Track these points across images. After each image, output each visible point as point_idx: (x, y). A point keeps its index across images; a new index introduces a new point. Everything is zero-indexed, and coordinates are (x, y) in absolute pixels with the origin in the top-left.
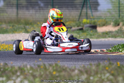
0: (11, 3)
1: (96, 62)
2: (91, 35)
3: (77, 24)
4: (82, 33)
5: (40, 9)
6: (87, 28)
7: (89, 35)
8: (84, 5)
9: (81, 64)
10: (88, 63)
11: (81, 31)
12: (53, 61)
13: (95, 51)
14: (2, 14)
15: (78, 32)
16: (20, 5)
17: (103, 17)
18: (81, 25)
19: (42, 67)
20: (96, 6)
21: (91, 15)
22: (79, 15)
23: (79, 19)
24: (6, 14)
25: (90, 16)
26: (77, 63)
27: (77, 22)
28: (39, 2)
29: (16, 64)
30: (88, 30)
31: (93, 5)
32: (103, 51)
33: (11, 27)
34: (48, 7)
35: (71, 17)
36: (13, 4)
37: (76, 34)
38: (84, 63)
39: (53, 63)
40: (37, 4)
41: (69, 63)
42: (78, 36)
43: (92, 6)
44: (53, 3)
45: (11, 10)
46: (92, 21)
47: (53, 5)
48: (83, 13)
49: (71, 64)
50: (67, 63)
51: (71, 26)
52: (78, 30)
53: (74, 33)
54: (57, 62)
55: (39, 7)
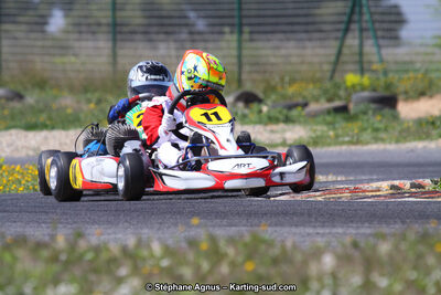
0: (91, 21)
1: (397, 227)
2: (376, 130)
3: (325, 92)
4: (344, 124)
5: (193, 41)
6: (362, 107)
7: (369, 131)
8: (350, 21)
9: (345, 234)
10: (368, 231)
11: (339, 118)
12: (244, 226)
13: (393, 187)
14: (58, 60)
15: (329, 118)
16: (122, 25)
17: (418, 66)
18: (342, 93)
19: (204, 246)
20: (393, 26)
21: (375, 58)
22: (333, 58)
23: (334, 71)
24: (73, 59)
25: (370, 62)
26: (327, 231)
27: (328, 85)
28: (192, 14)
29: (112, 236)
30: (365, 113)
31: (383, 22)
32: (420, 186)
33: (92, 106)
34: (222, 33)
35: (304, 67)
36: (99, 25)
37: (325, 128)
38: (354, 231)
39: (243, 231)
40: (183, 21)
41: (300, 230)
42: (331, 133)
43: (377, 25)
44: (241, 17)
45: (90, 44)
46: (378, 79)
47: (241, 25)
48: (345, 51)
49: (309, 234)
50: (294, 229)
51: (304, 97)
52: (329, 112)
53: (318, 123)
54: (256, 228)
55: (191, 33)
